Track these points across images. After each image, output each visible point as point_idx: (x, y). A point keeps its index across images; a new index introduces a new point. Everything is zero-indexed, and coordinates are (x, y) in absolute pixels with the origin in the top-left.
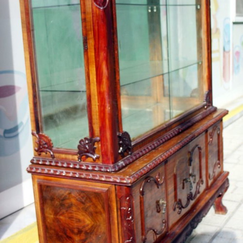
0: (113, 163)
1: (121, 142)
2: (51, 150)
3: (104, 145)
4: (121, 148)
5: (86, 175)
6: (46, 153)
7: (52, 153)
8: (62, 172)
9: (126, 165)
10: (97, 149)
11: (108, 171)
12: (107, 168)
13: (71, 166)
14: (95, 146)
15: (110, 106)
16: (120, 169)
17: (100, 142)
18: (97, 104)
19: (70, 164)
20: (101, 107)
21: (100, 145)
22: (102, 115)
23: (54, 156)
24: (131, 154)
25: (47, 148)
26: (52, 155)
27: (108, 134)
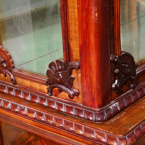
0: (99, 107)
1: (117, 71)
2: (11, 71)
3: (86, 76)
4: (116, 81)
5: (57, 120)
6: (6, 76)
7: (12, 77)
8: (23, 110)
9: (123, 109)
10: (75, 81)
11: (91, 118)
12: (89, 114)
13: (37, 101)
14: (72, 76)
15: (98, 11)
16: (110, 117)
17: (79, 71)
18: (76, 6)
19: (36, 98)
20: (82, 11)
21: (80, 75)
22: (84, 25)
23: (15, 81)
24: (134, 88)
25: (6, 68)
26: (12, 80)
27: (93, 59)
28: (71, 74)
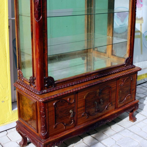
0: (40, 90)
5: (29, 93)
8: (23, 89)
9: (47, 92)
12: (37, 92)
13: (27, 87)
15: (39, 65)
23: (23, 81)
24: (54, 87)
25: (21, 77)
28: (34, 81)
